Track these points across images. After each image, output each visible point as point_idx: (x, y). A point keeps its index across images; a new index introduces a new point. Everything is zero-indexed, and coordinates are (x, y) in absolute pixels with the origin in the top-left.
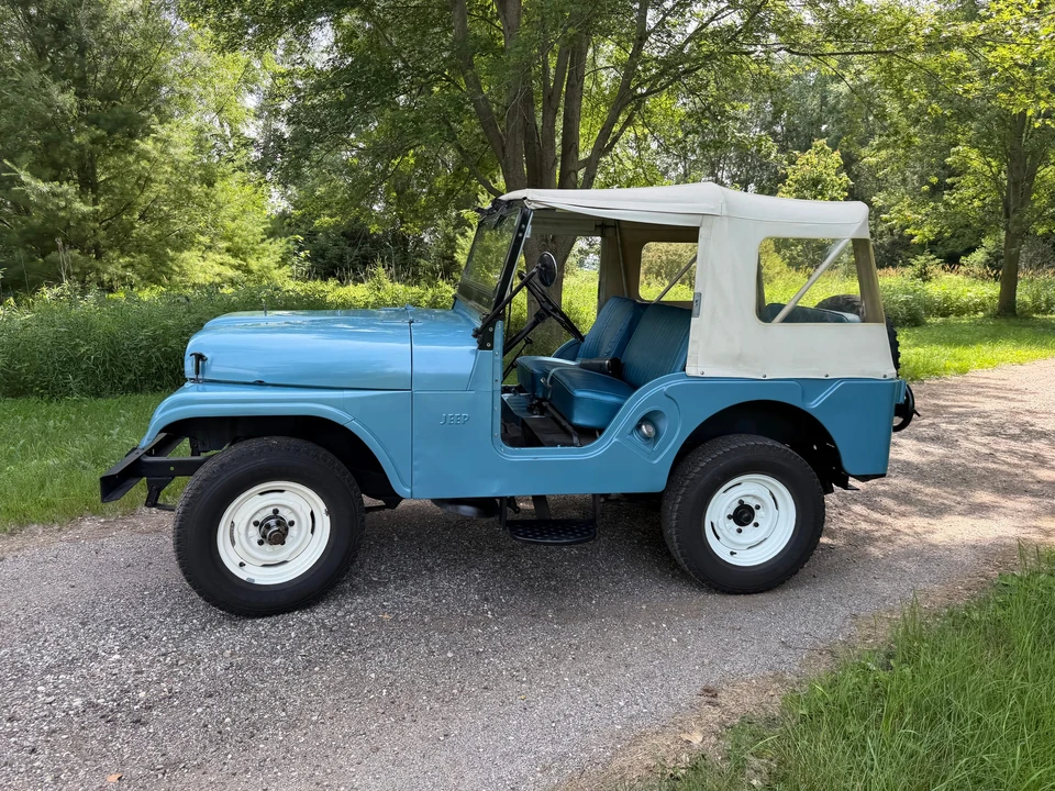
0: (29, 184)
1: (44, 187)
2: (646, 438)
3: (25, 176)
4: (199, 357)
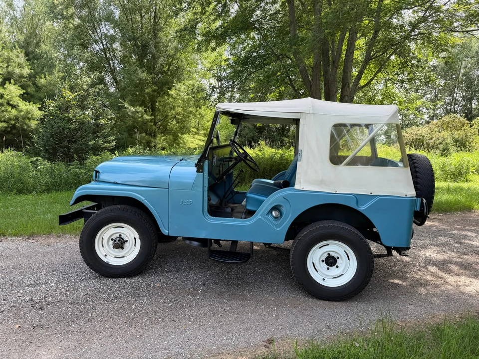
0: (128, 108)
1: (133, 109)
2: (276, 218)
3: (126, 105)
4: (97, 172)
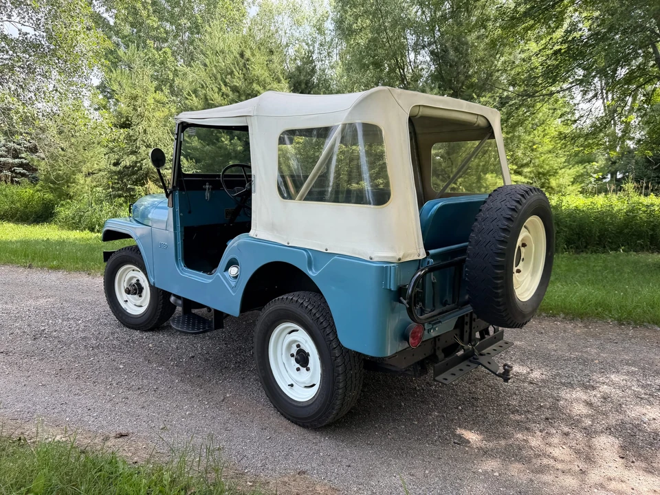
2: (234, 277)
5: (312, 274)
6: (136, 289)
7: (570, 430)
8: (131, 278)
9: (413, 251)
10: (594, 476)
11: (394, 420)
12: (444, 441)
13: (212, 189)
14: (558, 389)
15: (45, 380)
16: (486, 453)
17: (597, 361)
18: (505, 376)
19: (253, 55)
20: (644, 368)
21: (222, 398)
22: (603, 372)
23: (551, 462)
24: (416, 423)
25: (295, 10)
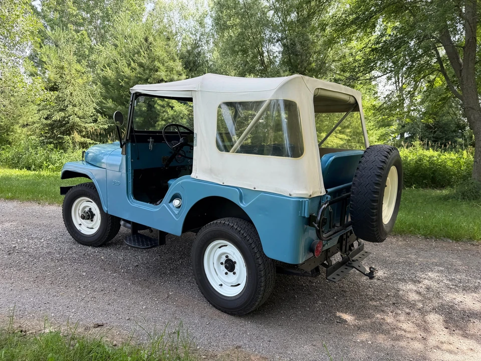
2: (177, 207)
5: (242, 205)
6: (89, 216)
7: (410, 311)
8: (85, 208)
9: (317, 190)
10: (432, 341)
11: (293, 308)
12: (330, 322)
13: (154, 142)
14: (396, 283)
15: (27, 286)
16: (359, 328)
17: (417, 264)
18: (371, 275)
19: (155, 40)
20: (447, 268)
21: (167, 296)
22: (423, 270)
23: (403, 333)
24: (308, 309)
25: (182, 8)
